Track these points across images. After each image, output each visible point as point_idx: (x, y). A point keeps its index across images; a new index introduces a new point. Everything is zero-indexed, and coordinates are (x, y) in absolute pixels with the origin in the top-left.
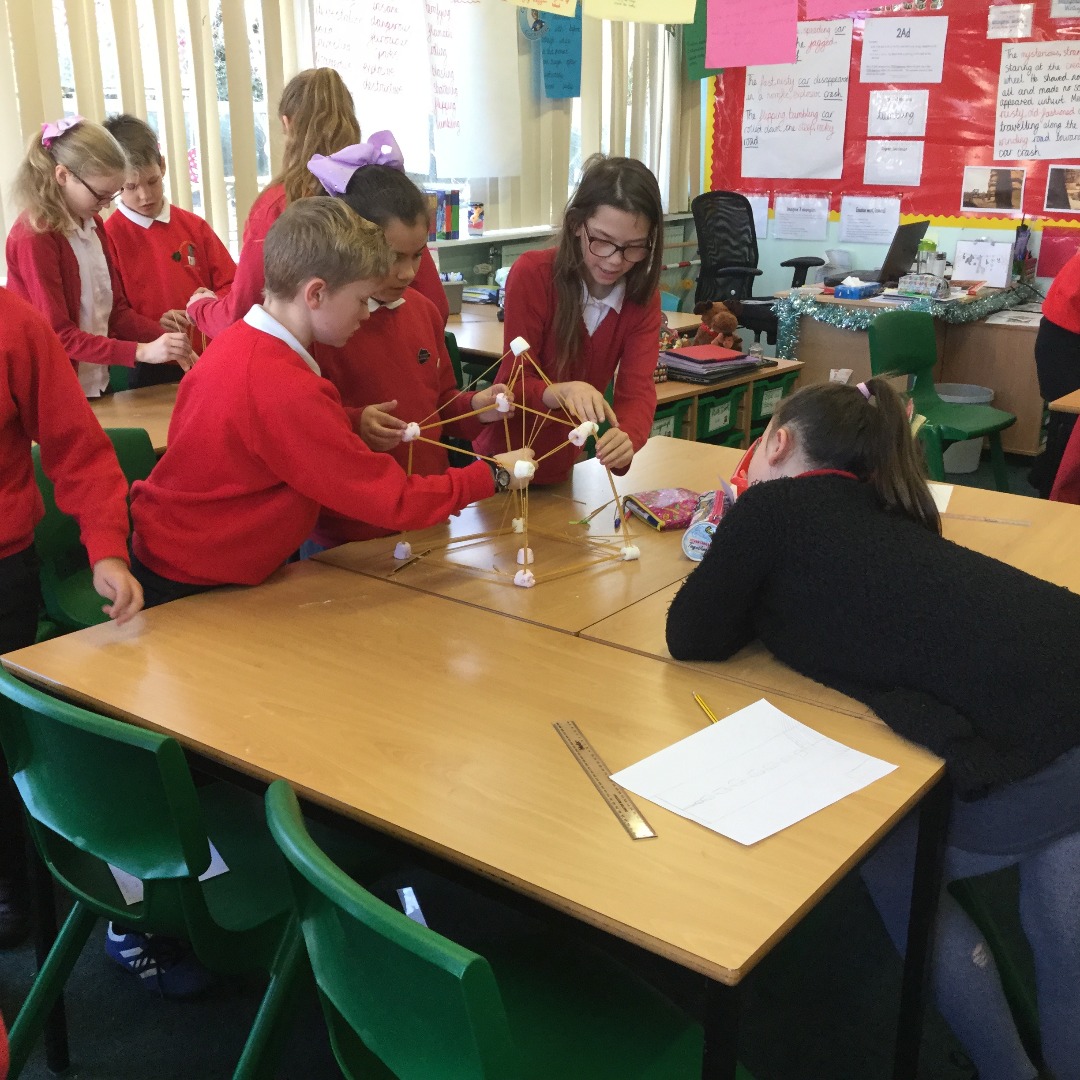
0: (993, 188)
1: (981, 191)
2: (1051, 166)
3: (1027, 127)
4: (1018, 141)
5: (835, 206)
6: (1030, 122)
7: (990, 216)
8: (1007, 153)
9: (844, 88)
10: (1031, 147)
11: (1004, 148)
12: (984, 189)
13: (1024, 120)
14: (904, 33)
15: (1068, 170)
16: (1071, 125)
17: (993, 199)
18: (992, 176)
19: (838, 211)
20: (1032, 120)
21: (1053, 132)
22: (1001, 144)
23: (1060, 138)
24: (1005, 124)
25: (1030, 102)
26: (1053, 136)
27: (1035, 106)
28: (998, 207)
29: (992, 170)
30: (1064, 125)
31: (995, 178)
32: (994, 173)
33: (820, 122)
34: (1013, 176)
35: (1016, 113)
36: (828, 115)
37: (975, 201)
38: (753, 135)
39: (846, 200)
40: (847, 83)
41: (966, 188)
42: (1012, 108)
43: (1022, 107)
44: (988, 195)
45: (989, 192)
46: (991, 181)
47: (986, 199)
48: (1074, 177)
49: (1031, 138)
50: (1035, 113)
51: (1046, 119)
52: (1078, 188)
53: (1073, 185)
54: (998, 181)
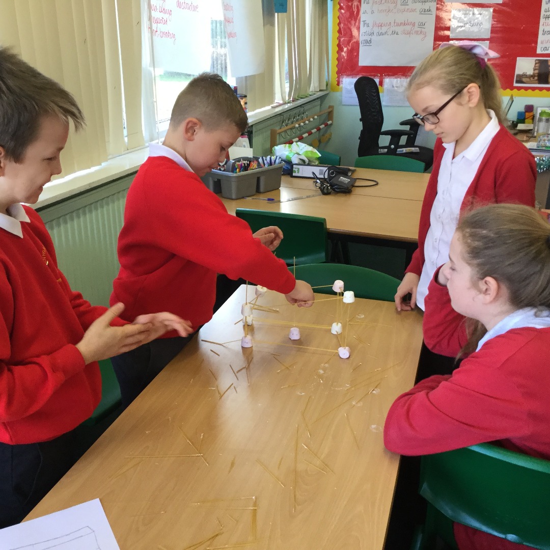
0: (537, 71)
1: (528, 73)
7: (533, 89)
8: (546, 49)
9: (433, 6)
11: (544, 45)
12: (530, 72)
17: (536, 78)
18: (536, 64)
22: (542, 43)
24: (545, 30)
28: (540, 83)
29: (536, 60)
31: (537, 65)
32: (537, 62)
33: (416, 28)
36: (422, 25)
37: (524, 80)
38: (368, 38)
40: (436, 3)
41: (518, 71)
44: (533, 76)
45: (534, 74)
46: (535, 66)
47: (532, 78)
54: (540, 67)
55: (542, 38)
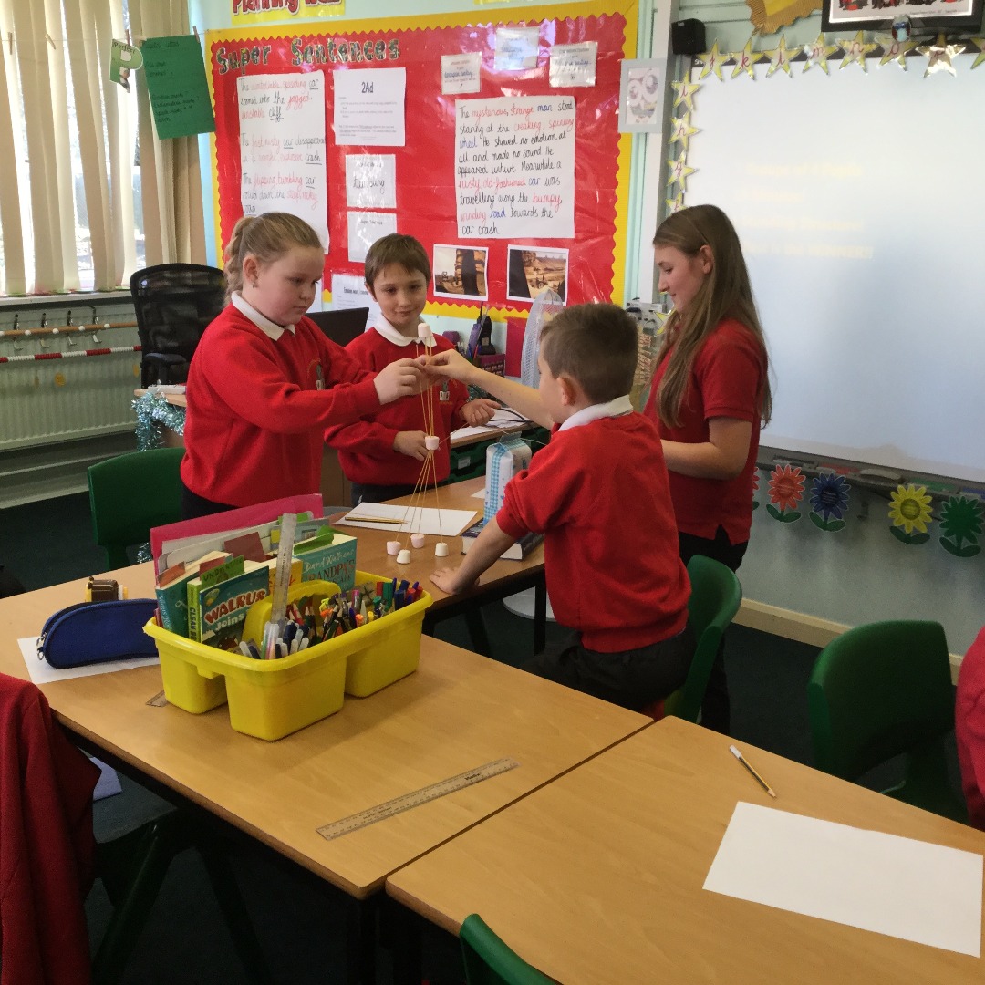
0: (459, 271)
1: (449, 275)
2: (510, 247)
3: (484, 200)
4: (477, 216)
5: (328, 286)
6: (486, 194)
7: (460, 303)
8: (469, 230)
9: (321, 149)
10: (489, 224)
11: (466, 224)
12: (451, 272)
13: (481, 191)
14: (368, 88)
15: (525, 252)
16: (523, 198)
17: (460, 283)
18: (458, 256)
19: (330, 291)
20: (488, 192)
21: (507, 206)
22: (463, 219)
23: (514, 213)
24: (464, 196)
25: (483, 171)
26: (508, 212)
27: (489, 176)
28: (466, 292)
29: (458, 250)
30: (517, 198)
31: (460, 259)
32: (459, 253)
33: (304, 189)
34: (477, 257)
35: (475, 184)
36: (311, 181)
37: (446, 285)
38: (251, 202)
39: (335, 278)
40: (324, 146)
41: (437, 270)
42: (469, 177)
43: (478, 176)
44: (455, 279)
45: (456, 273)
46: (457, 262)
47: (454, 283)
48: (530, 260)
49: (489, 212)
50: (489, 183)
51: (500, 191)
52: (535, 273)
53: (530, 269)
54: (463, 262)
55: (462, 210)
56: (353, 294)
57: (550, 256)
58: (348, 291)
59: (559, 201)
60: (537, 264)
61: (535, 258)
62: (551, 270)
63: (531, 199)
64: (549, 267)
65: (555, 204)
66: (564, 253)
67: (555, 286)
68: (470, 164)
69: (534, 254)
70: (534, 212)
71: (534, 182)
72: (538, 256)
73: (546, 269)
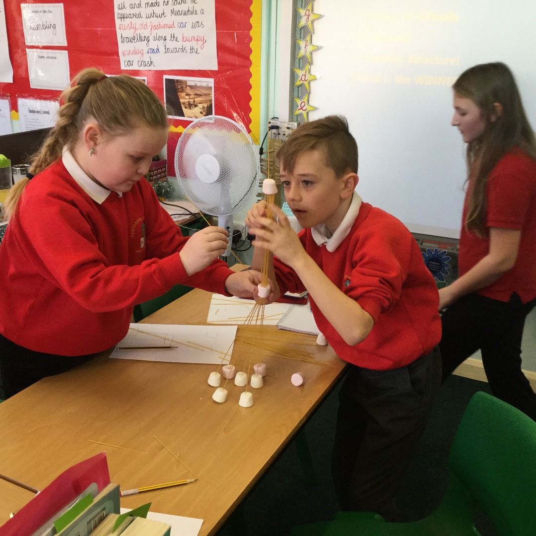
2: (165, 77)
3: (141, 39)
4: (136, 53)
5: (14, 107)
6: (142, 35)
8: (130, 63)
10: (146, 58)
11: (128, 58)
13: (138, 32)
15: (178, 81)
16: (173, 37)
19: (17, 111)
20: (145, 33)
21: (161, 44)
22: (124, 55)
23: (167, 50)
24: (124, 36)
25: (139, 16)
26: (162, 49)
27: (144, 20)
30: (168, 38)
35: (132, 27)
39: (21, 102)
42: (127, 21)
43: (134, 20)
48: (183, 87)
49: (146, 50)
50: (145, 26)
51: (154, 32)
52: (187, 97)
53: (183, 94)
55: (122, 47)
56: (36, 114)
57: (198, 84)
58: (31, 111)
59: (204, 41)
60: (188, 90)
61: (187, 86)
62: (200, 95)
63: (180, 39)
64: (198, 93)
65: (200, 43)
66: (210, 82)
67: (204, 107)
68: (127, 11)
69: (186, 82)
70: (183, 50)
71: (183, 25)
72: (189, 84)
73: (196, 94)
